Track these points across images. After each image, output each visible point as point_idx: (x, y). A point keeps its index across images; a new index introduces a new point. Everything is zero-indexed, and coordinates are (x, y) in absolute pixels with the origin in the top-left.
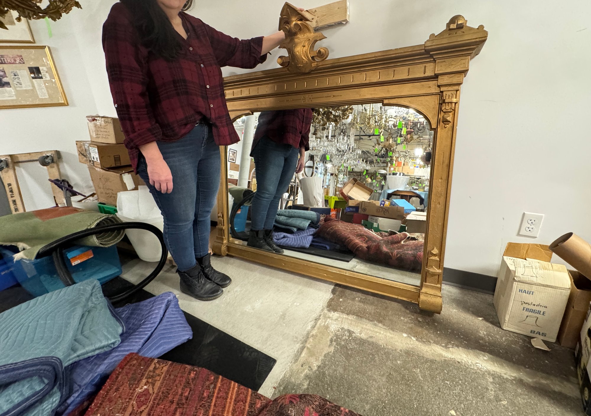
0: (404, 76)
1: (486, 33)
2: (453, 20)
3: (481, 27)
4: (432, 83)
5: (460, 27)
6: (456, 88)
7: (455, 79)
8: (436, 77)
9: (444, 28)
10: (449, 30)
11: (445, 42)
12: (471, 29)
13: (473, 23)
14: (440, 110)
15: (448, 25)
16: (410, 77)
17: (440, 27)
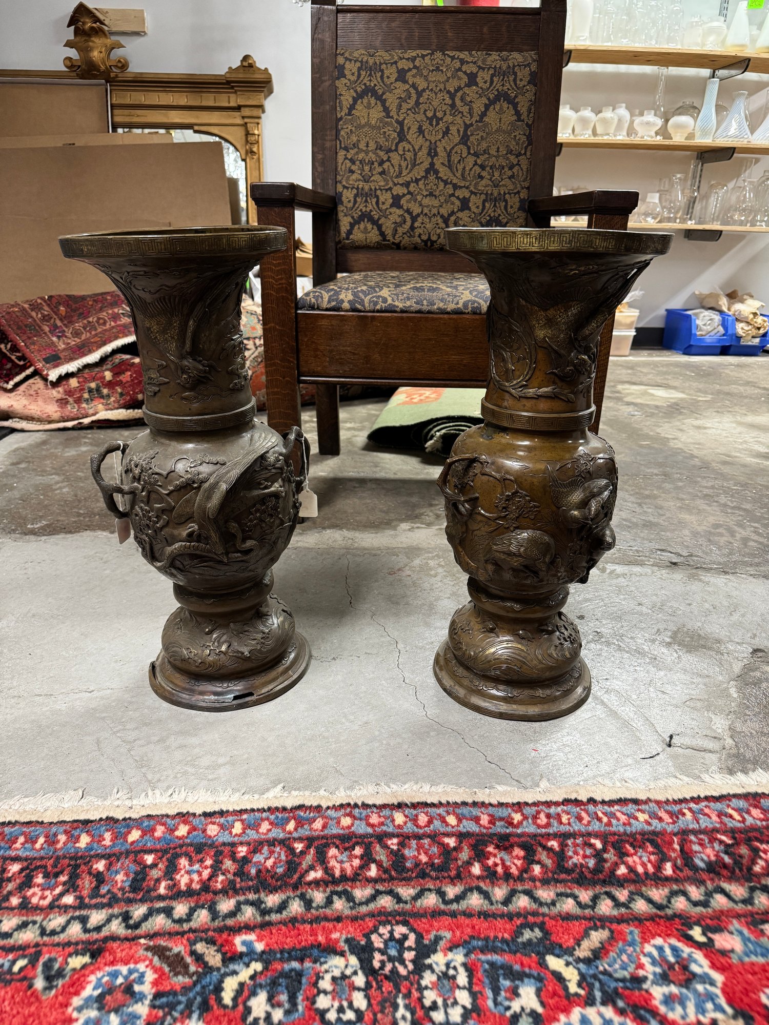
0: (211, 104)
1: (270, 75)
2: (246, 58)
3: (266, 69)
4: (237, 114)
5: (251, 66)
6: (256, 120)
7: (255, 112)
8: (238, 108)
9: (239, 64)
10: (242, 66)
11: (241, 76)
12: (259, 69)
13: (260, 65)
14: (247, 141)
15: (242, 61)
16: (217, 105)
17: (236, 64)
